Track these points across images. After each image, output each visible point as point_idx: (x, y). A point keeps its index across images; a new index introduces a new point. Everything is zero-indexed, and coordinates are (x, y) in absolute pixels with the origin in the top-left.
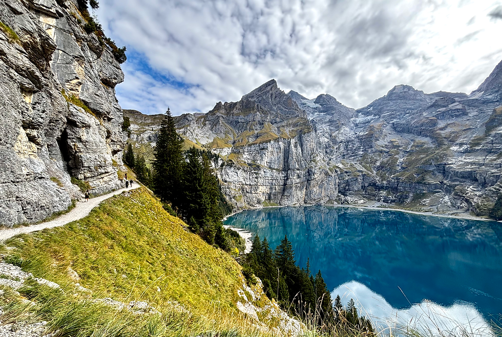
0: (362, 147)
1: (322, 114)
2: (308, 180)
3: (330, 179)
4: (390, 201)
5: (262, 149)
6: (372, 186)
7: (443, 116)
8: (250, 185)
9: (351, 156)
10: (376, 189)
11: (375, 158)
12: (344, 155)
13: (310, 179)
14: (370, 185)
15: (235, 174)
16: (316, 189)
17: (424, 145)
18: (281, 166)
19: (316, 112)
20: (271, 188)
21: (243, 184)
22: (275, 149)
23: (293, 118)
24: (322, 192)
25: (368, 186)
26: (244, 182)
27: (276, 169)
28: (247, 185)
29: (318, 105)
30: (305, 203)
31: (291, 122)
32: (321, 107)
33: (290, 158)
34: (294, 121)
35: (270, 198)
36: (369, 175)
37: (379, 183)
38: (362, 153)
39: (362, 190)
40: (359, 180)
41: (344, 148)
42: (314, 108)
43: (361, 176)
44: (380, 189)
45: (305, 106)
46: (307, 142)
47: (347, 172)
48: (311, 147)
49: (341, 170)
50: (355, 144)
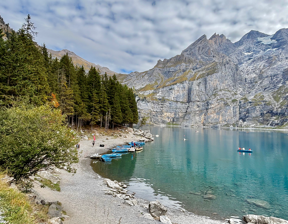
0: (282, 80)
1: (275, 49)
2: (207, 109)
3: (227, 108)
4: (274, 125)
5: (170, 89)
6: (270, 113)
8: (157, 111)
9: (271, 89)
10: (273, 115)
12: (266, 88)
13: (208, 108)
14: (268, 112)
15: (146, 105)
16: (213, 116)
18: (186, 100)
19: (269, 48)
20: (175, 114)
21: (151, 111)
22: (181, 89)
24: (219, 118)
25: (266, 114)
26: (152, 110)
27: (181, 102)
28: (154, 111)
29: (273, 41)
30: (204, 125)
32: (276, 42)
33: (192, 94)
35: (173, 121)
36: (269, 104)
37: (275, 110)
38: (280, 85)
39: (260, 116)
40: (257, 109)
41: (270, 82)
42: (269, 45)
43: (262, 105)
44: (275, 115)
45: (259, 44)
46: (210, 81)
47: (250, 103)
48: (215, 84)
49: (246, 101)
50: (278, 78)
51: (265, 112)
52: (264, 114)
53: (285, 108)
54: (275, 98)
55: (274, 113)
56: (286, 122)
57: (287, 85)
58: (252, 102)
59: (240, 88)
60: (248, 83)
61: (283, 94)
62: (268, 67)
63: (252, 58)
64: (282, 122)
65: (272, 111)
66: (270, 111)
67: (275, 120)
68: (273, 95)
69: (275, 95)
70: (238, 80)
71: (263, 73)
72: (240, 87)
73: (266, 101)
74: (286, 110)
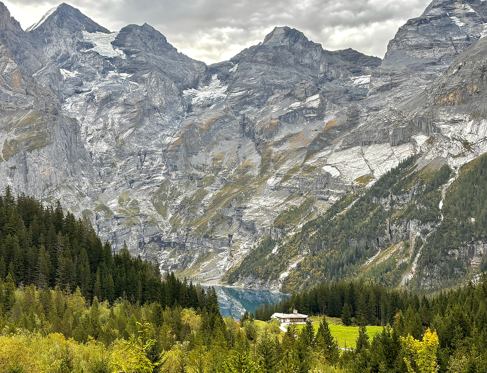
0: (164, 168)
1: (125, 75)
6: (156, 242)
7: (295, 116)
9: (144, 184)
10: (161, 246)
11: (179, 190)
12: (133, 182)
14: (152, 240)
17: (247, 171)
19: (113, 69)
23: (22, 111)
25: (148, 243)
29: (118, 52)
31: (14, 119)
32: (124, 57)
34: (23, 118)
36: (153, 223)
37: (165, 238)
38: (162, 178)
39: (139, 249)
40: (134, 233)
41: (138, 166)
42: (110, 59)
43: (140, 225)
44: (165, 246)
45: (89, 53)
46: (36, 165)
47: (117, 218)
48: (46, 173)
49: (107, 213)
50: (155, 160)
51: (147, 240)
52: (145, 244)
53: (185, 234)
54: (158, 207)
55: (163, 242)
56: (190, 262)
57: (173, 180)
58: (121, 217)
59: (84, 178)
60: (96, 165)
61: (169, 200)
62: (130, 128)
63: (82, 92)
64: (183, 262)
65: (159, 238)
66: (156, 236)
67: (170, 257)
68: (152, 200)
69: (156, 201)
70: (79, 158)
71: (123, 142)
72: (83, 175)
73: (146, 216)
74: (187, 239)
